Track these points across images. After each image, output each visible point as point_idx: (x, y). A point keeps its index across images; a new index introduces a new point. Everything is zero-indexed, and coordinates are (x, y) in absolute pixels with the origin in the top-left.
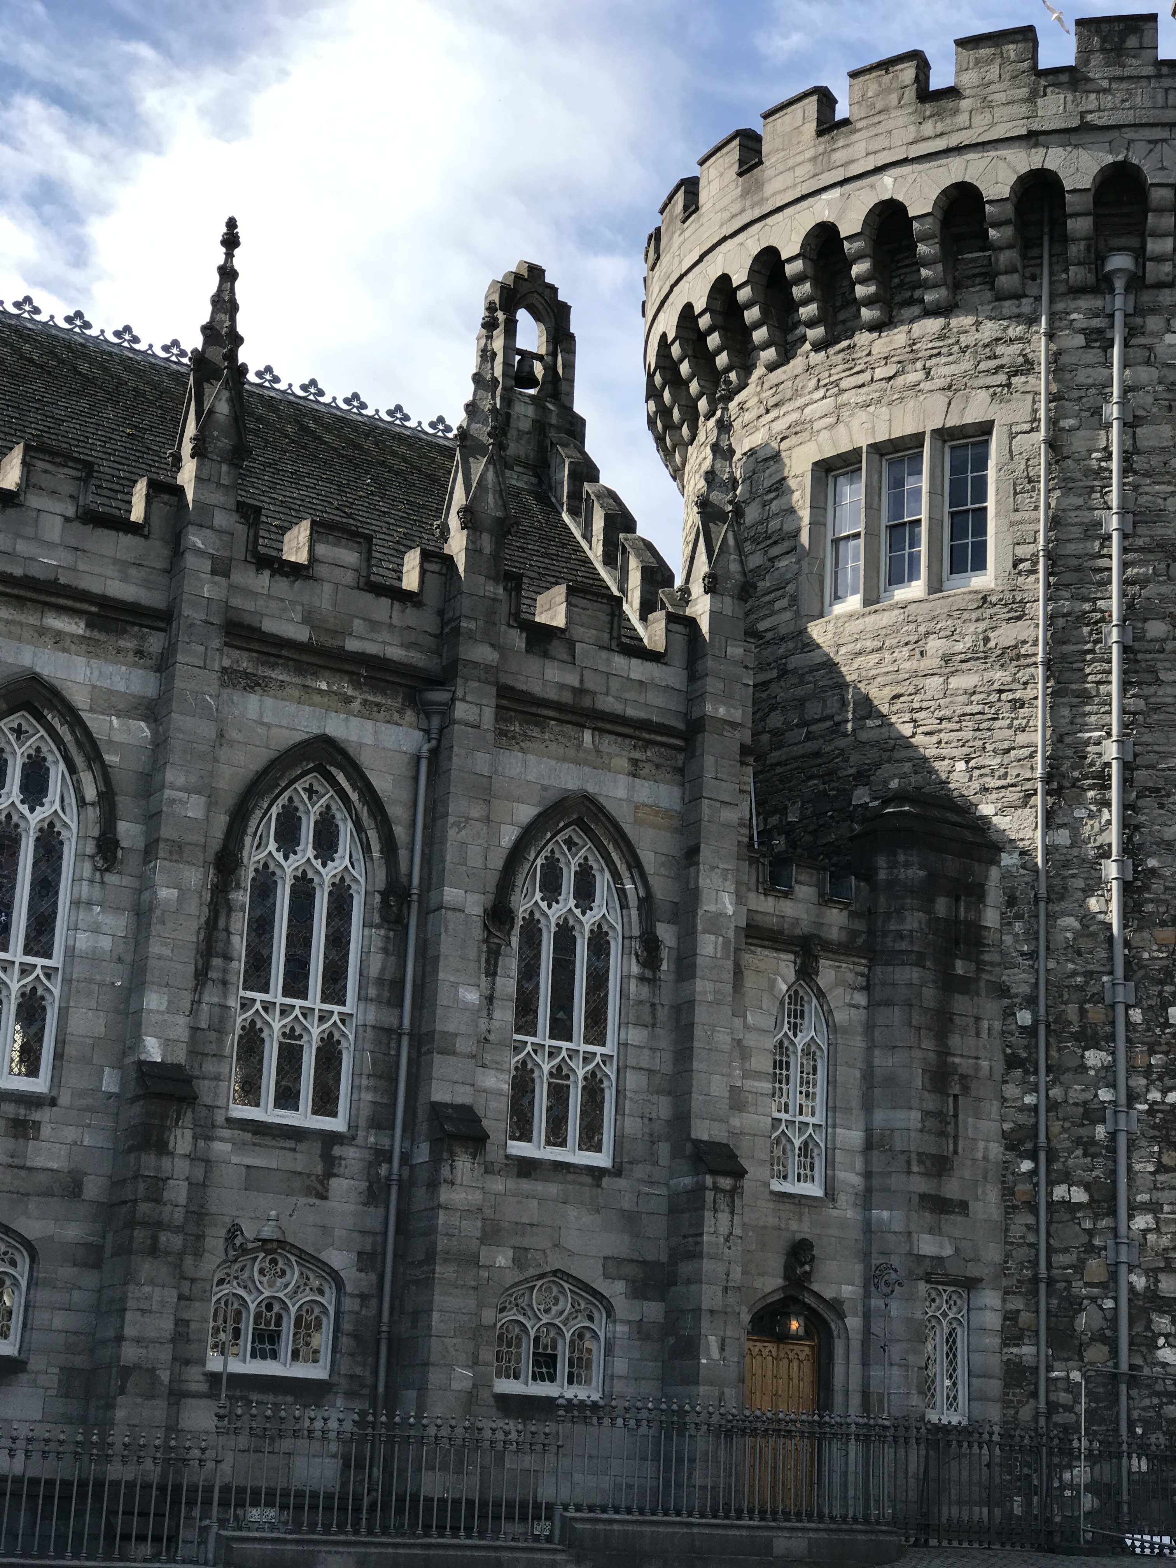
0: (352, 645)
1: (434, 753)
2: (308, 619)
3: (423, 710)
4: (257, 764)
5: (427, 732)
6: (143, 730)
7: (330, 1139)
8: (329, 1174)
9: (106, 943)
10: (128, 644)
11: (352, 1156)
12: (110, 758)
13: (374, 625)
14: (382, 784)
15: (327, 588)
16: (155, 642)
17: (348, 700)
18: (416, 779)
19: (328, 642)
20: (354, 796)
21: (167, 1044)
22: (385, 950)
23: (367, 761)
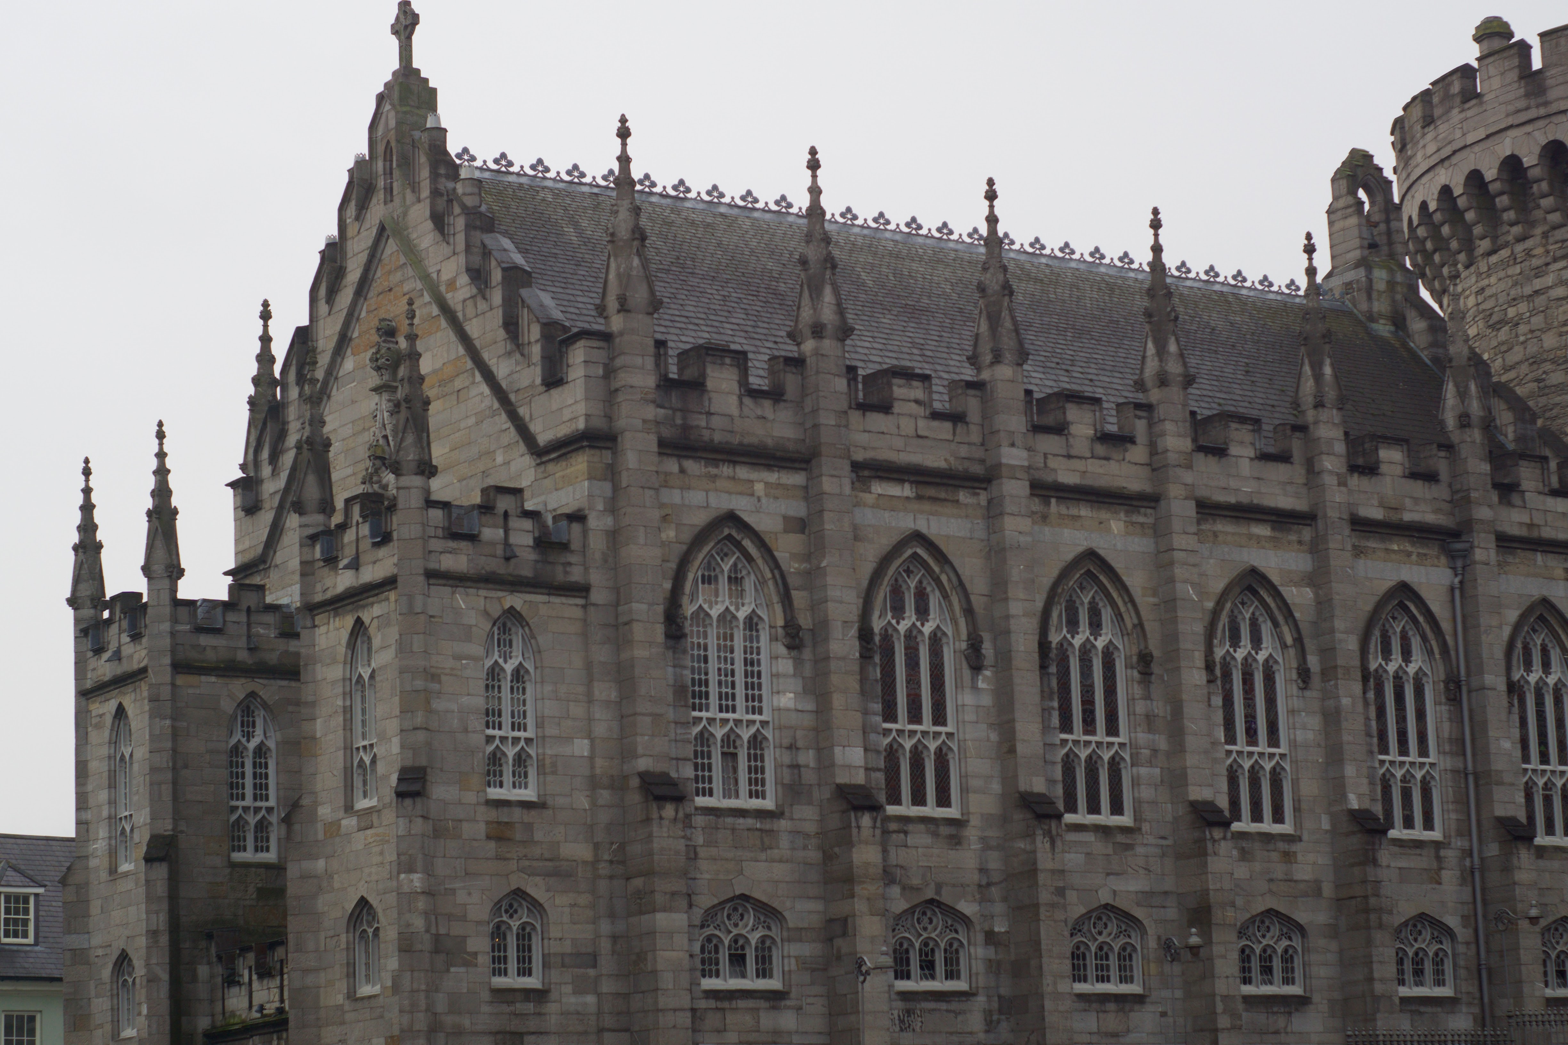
0: (1407, 517)
1: (1461, 582)
2: (1381, 505)
3: (1452, 556)
4: (1369, 607)
5: (1454, 569)
6: (1308, 593)
7: (1437, 845)
8: (1441, 869)
9: (1310, 736)
10: (1293, 537)
11: (1450, 855)
12: (1297, 615)
13: (1416, 500)
14: (1435, 608)
15: (1388, 480)
16: (1307, 534)
17: (1409, 554)
18: (1453, 601)
19: (1394, 517)
20: (1421, 619)
21: (1360, 796)
22: (1450, 720)
23: (1424, 594)
